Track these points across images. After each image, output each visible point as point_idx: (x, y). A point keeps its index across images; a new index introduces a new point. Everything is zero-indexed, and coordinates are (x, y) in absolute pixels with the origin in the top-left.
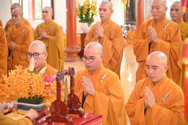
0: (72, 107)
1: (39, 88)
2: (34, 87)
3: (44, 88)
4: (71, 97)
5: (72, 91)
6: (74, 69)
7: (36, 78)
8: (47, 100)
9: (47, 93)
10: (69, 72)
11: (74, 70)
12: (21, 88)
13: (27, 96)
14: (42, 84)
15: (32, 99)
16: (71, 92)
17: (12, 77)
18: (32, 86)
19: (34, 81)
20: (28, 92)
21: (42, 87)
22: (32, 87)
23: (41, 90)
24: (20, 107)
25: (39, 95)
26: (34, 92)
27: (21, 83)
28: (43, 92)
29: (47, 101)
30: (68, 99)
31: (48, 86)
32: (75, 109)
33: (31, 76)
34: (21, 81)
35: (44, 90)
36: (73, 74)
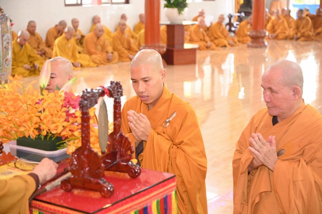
0: (116, 159)
1: (55, 119)
2: (45, 118)
3: (64, 120)
4: (114, 139)
5: (117, 127)
6: (121, 84)
7: (49, 101)
8: (71, 143)
9: (70, 130)
10: (108, 91)
11: (121, 86)
12: (23, 119)
13: (33, 134)
14: (60, 113)
15: (43, 139)
16: (115, 128)
17: (6, 97)
18: (42, 116)
19: (45, 105)
20: (34, 127)
21: (59, 117)
22: (42, 118)
23: (59, 124)
24: (21, 154)
25: (54, 132)
26: (44, 127)
27: (22, 109)
28: (63, 126)
29: (70, 145)
30: (109, 143)
31: (72, 117)
32: (123, 161)
33: (41, 97)
34: (20, 105)
35: (65, 124)
36: (118, 95)
